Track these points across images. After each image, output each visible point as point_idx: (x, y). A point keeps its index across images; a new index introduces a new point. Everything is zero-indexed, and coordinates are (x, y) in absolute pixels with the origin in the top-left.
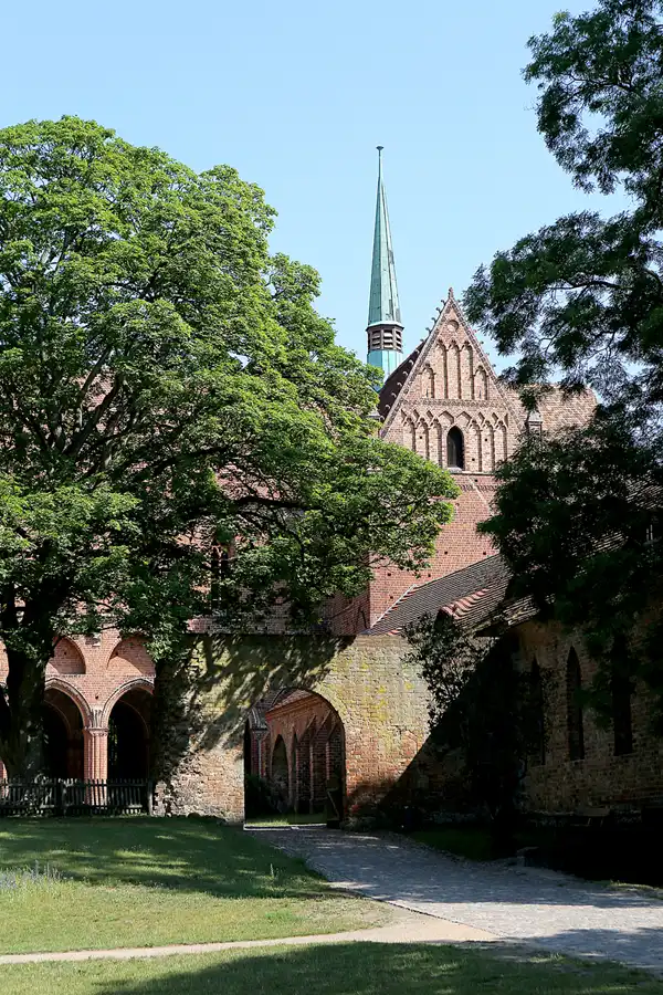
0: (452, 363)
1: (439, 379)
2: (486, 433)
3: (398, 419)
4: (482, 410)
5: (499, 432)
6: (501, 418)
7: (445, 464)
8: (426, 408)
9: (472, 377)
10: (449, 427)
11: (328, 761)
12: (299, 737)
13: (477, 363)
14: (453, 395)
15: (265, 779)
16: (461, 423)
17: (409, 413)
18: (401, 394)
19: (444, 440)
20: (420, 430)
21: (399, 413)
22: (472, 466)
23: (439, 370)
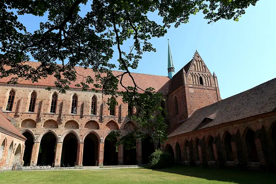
0: (198, 64)
1: (196, 67)
2: (206, 78)
3: (189, 74)
4: (205, 73)
5: (209, 78)
6: (209, 75)
7: (199, 84)
8: (195, 72)
9: (203, 67)
13: (203, 64)
14: (199, 70)
16: (201, 76)
17: (191, 73)
18: (189, 69)
19: (199, 79)
20: (194, 77)
22: (204, 85)
23: (196, 65)
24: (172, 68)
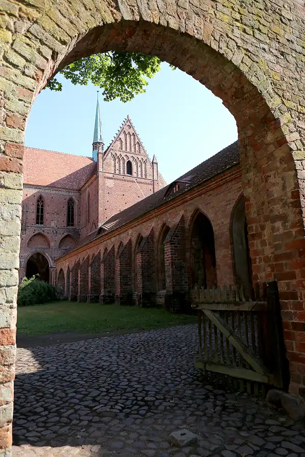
0: (128, 139)
1: (124, 143)
2: (139, 164)
3: (110, 155)
4: (138, 156)
5: (143, 165)
6: (144, 160)
7: (126, 172)
8: (120, 153)
9: (135, 145)
10: (127, 161)
11: (90, 276)
12: (71, 268)
13: (137, 141)
14: (128, 150)
15: (54, 286)
16: (131, 159)
17: (114, 154)
19: (126, 164)
20: (117, 160)
21: (110, 153)
22: (134, 175)
23: (124, 141)
24: (99, 143)
